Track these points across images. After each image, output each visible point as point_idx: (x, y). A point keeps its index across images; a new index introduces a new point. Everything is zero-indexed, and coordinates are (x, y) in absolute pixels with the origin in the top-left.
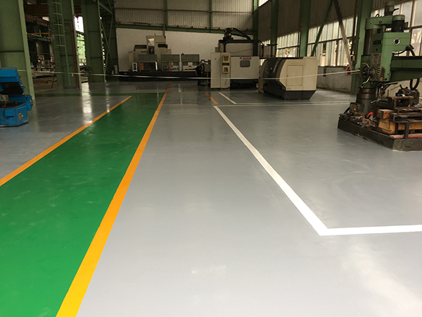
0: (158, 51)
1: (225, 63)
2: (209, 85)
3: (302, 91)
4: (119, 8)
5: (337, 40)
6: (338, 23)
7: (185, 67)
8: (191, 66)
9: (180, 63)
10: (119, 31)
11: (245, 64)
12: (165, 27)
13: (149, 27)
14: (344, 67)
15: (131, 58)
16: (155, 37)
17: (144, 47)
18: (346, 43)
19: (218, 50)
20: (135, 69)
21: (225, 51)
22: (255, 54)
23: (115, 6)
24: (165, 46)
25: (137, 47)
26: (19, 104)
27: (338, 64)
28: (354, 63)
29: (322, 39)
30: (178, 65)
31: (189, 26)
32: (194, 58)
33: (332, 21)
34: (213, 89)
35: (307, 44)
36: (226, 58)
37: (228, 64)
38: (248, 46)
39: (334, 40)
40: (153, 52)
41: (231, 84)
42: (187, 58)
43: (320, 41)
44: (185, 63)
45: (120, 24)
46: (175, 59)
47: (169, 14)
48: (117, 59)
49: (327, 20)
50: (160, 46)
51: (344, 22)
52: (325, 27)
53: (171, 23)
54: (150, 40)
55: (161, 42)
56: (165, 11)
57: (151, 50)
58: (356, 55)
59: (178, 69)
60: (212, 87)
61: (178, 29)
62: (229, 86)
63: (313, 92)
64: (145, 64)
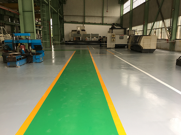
0: (81, 32)
1: (113, 38)
2: (106, 46)
3: (150, 49)
4: (65, 15)
5: (162, 28)
6: (162, 21)
7: (93, 39)
8: (95, 39)
9: (91, 37)
10: (65, 24)
11: (121, 38)
12: (84, 23)
13: (77, 23)
14: (166, 39)
15: (70, 35)
16: (80, 27)
17: (76, 31)
18: (166, 29)
19: (109, 32)
20: (72, 40)
21: (112, 33)
22: (125, 34)
23: (64, 15)
24: (84, 30)
25: (73, 31)
26: (40, 54)
27: (162, 38)
28: (171, 38)
29: (154, 27)
30: (90, 38)
31: (94, 22)
32: (96, 35)
33: (159, 20)
34: (108, 48)
35: (147, 30)
36: (114, 35)
37: (114, 38)
38: (122, 30)
39: (160, 28)
40: (79, 33)
41: (115, 46)
42: (93, 36)
43: (153, 28)
44: (92, 37)
45: (65, 22)
46: (88, 35)
47: (86, 17)
48: (64, 36)
49: (157, 20)
50: (82, 30)
51: (165, 21)
52: (156, 23)
53: (86, 21)
54: (78, 28)
55: (83, 29)
56: (84, 16)
57: (78, 32)
58: (172, 34)
59: (90, 40)
60: (107, 47)
61: (89, 23)
62: (114, 47)
63: (155, 50)
64: (76, 38)
